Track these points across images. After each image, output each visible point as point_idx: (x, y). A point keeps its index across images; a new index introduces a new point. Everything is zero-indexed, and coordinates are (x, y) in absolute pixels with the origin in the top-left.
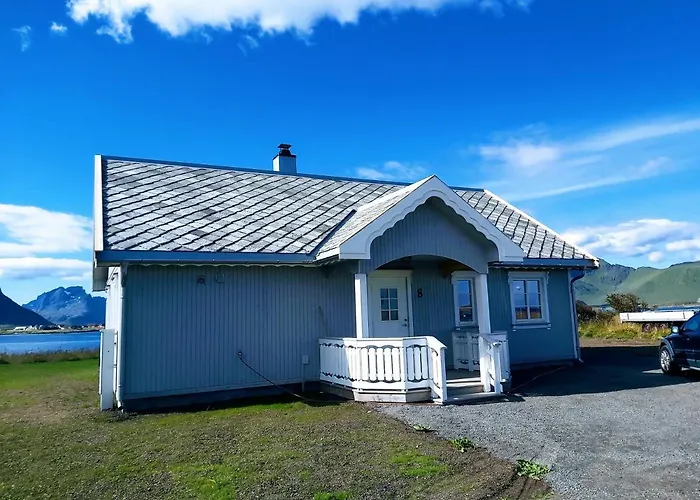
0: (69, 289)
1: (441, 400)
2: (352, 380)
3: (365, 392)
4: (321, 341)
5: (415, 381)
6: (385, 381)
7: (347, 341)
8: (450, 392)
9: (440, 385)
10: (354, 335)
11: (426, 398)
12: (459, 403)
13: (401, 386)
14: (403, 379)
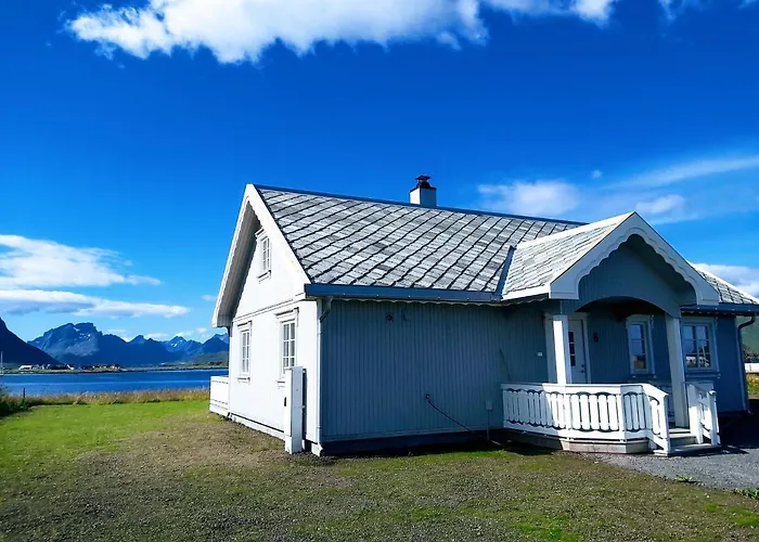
0: (79, 326)
1: (665, 451)
2: (559, 428)
3: (578, 441)
4: (505, 386)
5: (633, 430)
6: (600, 430)
7: (547, 387)
8: (673, 442)
9: (664, 435)
10: (555, 381)
11: (644, 448)
12: (685, 454)
13: (621, 435)
14: (622, 428)
